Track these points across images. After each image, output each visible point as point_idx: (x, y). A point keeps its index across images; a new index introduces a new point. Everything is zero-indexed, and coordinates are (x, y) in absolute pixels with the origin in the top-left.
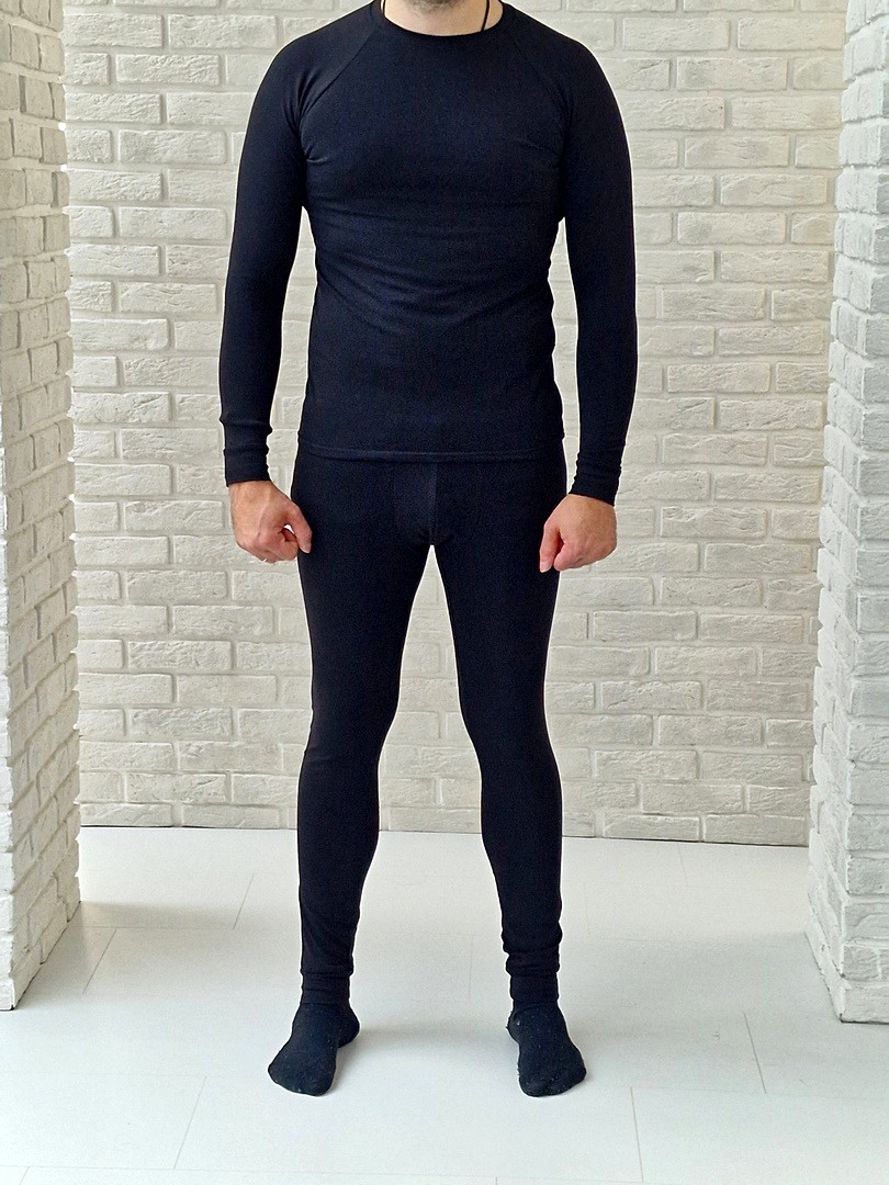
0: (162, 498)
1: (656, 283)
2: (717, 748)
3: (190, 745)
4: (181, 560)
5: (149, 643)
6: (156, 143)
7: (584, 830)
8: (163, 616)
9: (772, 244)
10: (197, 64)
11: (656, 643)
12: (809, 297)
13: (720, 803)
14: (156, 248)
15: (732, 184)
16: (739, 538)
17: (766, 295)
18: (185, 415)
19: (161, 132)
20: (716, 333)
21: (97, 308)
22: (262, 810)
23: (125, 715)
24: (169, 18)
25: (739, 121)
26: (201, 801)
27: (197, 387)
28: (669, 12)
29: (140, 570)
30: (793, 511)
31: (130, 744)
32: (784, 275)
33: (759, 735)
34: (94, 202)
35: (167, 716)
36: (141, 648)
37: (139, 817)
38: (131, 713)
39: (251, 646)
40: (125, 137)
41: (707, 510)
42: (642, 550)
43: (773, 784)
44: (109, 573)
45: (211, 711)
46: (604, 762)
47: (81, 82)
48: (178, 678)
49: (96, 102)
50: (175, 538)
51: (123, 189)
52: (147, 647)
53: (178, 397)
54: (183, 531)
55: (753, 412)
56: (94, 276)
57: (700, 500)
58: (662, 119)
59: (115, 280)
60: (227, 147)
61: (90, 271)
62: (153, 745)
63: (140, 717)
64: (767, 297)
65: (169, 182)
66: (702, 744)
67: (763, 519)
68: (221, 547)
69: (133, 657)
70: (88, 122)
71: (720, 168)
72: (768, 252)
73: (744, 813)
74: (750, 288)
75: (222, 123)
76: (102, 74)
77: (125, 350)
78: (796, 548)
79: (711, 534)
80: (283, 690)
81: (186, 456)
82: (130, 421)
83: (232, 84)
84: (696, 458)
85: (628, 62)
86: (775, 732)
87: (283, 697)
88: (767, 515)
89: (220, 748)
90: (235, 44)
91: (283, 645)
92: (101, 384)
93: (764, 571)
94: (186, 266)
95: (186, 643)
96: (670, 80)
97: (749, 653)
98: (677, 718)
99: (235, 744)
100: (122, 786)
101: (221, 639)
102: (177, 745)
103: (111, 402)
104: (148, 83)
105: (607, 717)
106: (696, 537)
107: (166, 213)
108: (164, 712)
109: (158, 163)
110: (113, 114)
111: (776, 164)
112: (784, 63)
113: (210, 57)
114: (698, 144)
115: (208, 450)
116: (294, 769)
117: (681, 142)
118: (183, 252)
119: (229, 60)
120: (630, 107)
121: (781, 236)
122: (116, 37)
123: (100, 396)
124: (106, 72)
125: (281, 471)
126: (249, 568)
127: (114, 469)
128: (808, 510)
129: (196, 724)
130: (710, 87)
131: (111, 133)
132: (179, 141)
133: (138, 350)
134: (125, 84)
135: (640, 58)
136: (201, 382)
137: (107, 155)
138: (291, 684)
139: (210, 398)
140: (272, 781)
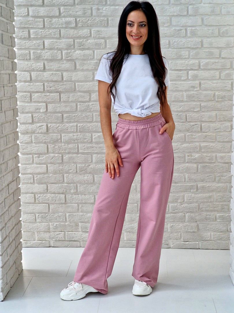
0: (45, 154)
1: (183, 91)
2: (203, 222)
3: (54, 224)
4: (50, 171)
5: (42, 195)
6: (42, 54)
7: (166, 246)
8: (46, 187)
9: (216, 80)
10: (53, 32)
11: (185, 193)
12: (226, 94)
13: (204, 238)
14: (42, 83)
15: (204, 63)
16: (208, 162)
17: (214, 94)
18: (51, 130)
19: (43, 51)
20: (200, 105)
21: (26, 101)
22: (75, 242)
23: (35, 215)
24: (46, 19)
25: (205, 45)
26: (57, 239)
27: (54, 122)
28: (185, 15)
29: (39, 174)
30: (223, 155)
31: (37, 224)
32: (219, 88)
33: (215, 218)
34: (25, 71)
35: (47, 216)
36: (40, 197)
37: (39, 245)
38: (37, 215)
39: (71, 195)
40: (34, 53)
41: (199, 155)
42: (181, 166)
43: (219, 232)
44: (30, 175)
45: (60, 214)
46: (171, 227)
47: (21, 38)
48: (50, 205)
49: (25, 43)
50: (49, 165)
51: (33, 67)
52: (41, 196)
53: (49, 125)
54: (51, 163)
55: (211, 127)
57: (197, 152)
58: (183, 45)
59: (31, 93)
60: (62, 55)
61: (24, 90)
62: (43, 224)
63: (40, 216)
64: (214, 95)
65: (46, 65)
66: (199, 221)
67: (214, 157)
68: (62, 167)
69: (37, 199)
70: (23, 49)
71: (200, 59)
72: (214, 82)
73: (211, 240)
74: (209, 92)
75: (61, 48)
76: (27, 36)
77: (34, 112)
78: (224, 165)
79: (201, 161)
80: (80, 208)
81: (52, 142)
82: (36, 132)
83: (63, 37)
84: (195, 140)
85: (174, 29)
86: (219, 218)
87: (80, 210)
88: (216, 156)
89: (62, 225)
90: (64, 26)
91: (80, 195)
92: (28, 122)
93: (215, 172)
94: (51, 88)
95: (52, 195)
96: (186, 34)
97: (212, 195)
98: (192, 214)
99: (67, 224)
100: (35, 236)
101: (62, 193)
102: (50, 224)
103: (30, 127)
104: (40, 37)
105: (172, 214)
106: (196, 162)
107: (45, 74)
108: (47, 214)
109: (43, 60)
110: (30, 46)
111: (216, 57)
112: (218, 29)
113: (57, 30)
114: (194, 52)
115: (58, 140)
116: (83, 230)
117: (189, 51)
118: (50, 84)
119: (62, 31)
120: (175, 42)
121: (218, 77)
122: (31, 25)
123: (27, 125)
124: (28, 35)
125: (78, 145)
126: (69, 173)
127: (32, 146)
128: (228, 154)
129: (55, 218)
130: (197, 36)
131: (29, 52)
132: (48, 53)
133: (38, 112)
134: (33, 38)
135: (177, 28)
136: (56, 121)
137: (29, 58)
138: (82, 206)
139: (58, 125)
140: (78, 234)
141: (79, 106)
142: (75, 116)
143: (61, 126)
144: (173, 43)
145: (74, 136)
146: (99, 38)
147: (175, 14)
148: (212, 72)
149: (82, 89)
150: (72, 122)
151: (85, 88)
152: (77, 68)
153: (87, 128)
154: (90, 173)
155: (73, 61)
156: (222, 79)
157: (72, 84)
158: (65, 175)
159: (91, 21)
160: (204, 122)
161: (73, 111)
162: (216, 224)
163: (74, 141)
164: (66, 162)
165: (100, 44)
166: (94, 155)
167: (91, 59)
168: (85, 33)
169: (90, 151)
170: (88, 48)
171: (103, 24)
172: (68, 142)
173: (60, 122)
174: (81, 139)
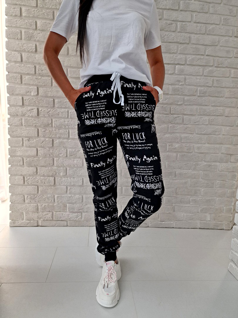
0: (35, 137)
1: (169, 84)
2: (178, 205)
3: (42, 205)
4: (40, 155)
5: (31, 177)
6: (34, 34)
8: (35, 170)
9: (199, 76)
10: (46, 12)
12: (207, 90)
13: (178, 218)
14: (34, 66)
15: (190, 58)
16: (186, 152)
17: (197, 89)
18: (42, 114)
19: (35, 32)
20: (184, 99)
21: (16, 82)
22: (62, 222)
23: (24, 197)
25: (193, 41)
26: (45, 219)
27: (45, 107)
28: (176, 10)
29: (29, 157)
30: (200, 146)
31: (26, 205)
32: (202, 84)
33: (188, 201)
34: (15, 51)
35: (36, 197)
36: (29, 179)
37: (28, 224)
38: (26, 196)
39: (60, 178)
40: (25, 32)
41: (179, 145)
43: (191, 213)
44: (20, 158)
45: (48, 196)
48: (39, 187)
49: (16, 21)
50: (39, 149)
51: (25, 47)
53: (40, 109)
54: (41, 147)
55: (192, 120)
56: (16, 73)
57: (177, 142)
58: (173, 39)
59: (22, 74)
61: (15, 71)
62: (32, 205)
63: (29, 197)
65: (37, 47)
66: (175, 204)
67: (192, 147)
68: (52, 151)
69: (27, 181)
70: (14, 27)
71: (187, 54)
72: (198, 78)
73: (184, 221)
74: (192, 87)
76: (18, 13)
77: (25, 95)
78: (200, 155)
79: (180, 151)
80: (68, 190)
81: (42, 126)
82: (26, 115)
84: (177, 131)
85: (165, 23)
86: (192, 201)
87: (68, 192)
88: (194, 146)
89: (51, 205)
91: (69, 178)
92: (18, 104)
93: (192, 160)
94: (43, 72)
95: (42, 177)
96: (176, 29)
97: (187, 181)
99: (55, 204)
100: (23, 216)
101: (52, 177)
102: (39, 204)
103: (21, 110)
106: (176, 151)
107: (37, 56)
108: (35, 196)
109: (35, 41)
110: (21, 25)
111: (201, 54)
112: (205, 26)
113: (50, 11)
114: (182, 47)
115: (48, 125)
116: (71, 211)
117: (178, 46)
118: (42, 67)
120: (165, 35)
121: (201, 74)
122: (23, 2)
123: (17, 108)
124: (20, 12)
125: (69, 131)
126: (59, 157)
127: (21, 129)
128: (204, 145)
129: (44, 199)
130: (186, 32)
131: (21, 31)
132: (41, 34)
133: (28, 95)
134: (25, 17)
135: (169, 22)
136: (47, 106)
137: (20, 37)
138: (70, 189)
139: (49, 110)
140: (65, 214)
142: (66, 102)
143: (52, 111)
144: (164, 36)
145: (65, 121)
147: (168, 7)
148: (197, 68)
150: (63, 108)
151: (77, 74)
152: (70, 53)
154: (79, 158)
156: (205, 76)
160: (186, 115)
162: (189, 206)
163: (65, 126)
164: (57, 147)
172: (59, 127)
173: (51, 107)
174: (71, 125)
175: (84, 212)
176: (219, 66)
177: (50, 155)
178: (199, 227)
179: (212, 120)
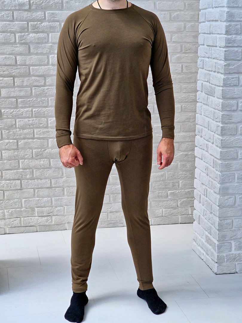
3: (9, 211)
4: (5, 158)
8: (1, 174)
10: (6, 14)
13: (157, 214)
18: (5, 116)
22: (31, 227)
26: (13, 226)
27: (8, 107)
33: (166, 195)
35: (2, 203)
39: (26, 181)
43: (170, 208)
45: (15, 200)
48: (5, 192)
50: (3, 151)
53: (3, 111)
54: (6, 150)
60: (15, 38)
68: (17, 153)
73: (162, 216)
75: (14, 31)
80: (36, 192)
81: (6, 128)
83: (17, 20)
86: (170, 194)
87: (36, 195)
89: (18, 211)
90: (17, 8)
91: (36, 180)
94: (4, 73)
95: (7, 181)
97: (164, 174)
99: (22, 209)
102: (5, 211)
112: (169, 14)
113: (10, 12)
115: (12, 126)
116: (40, 215)
118: (3, 69)
119: (16, 13)
125: (33, 130)
126: (25, 159)
129: (11, 205)
132: (1, 36)
136: (10, 106)
138: (38, 191)
139: (12, 110)
140: (34, 219)
141: (33, 91)
142: (29, 101)
143: (16, 111)
145: (29, 121)
146: (54, 21)
149: (37, 74)
150: (27, 107)
151: (40, 72)
152: (31, 51)
153: (43, 112)
154: (46, 158)
155: (27, 44)
157: (27, 67)
158: (21, 161)
159: (45, 3)
161: (28, 95)
162: (167, 201)
163: (30, 126)
164: (21, 148)
165: (55, 27)
166: (50, 140)
167: (45, 42)
168: (39, 16)
169: (45, 136)
170: (43, 31)
171: (57, 6)
172: (22, 128)
173: (14, 107)
174: (36, 124)
175: (54, 215)
176: (187, 52)
177: (15, 157)
178: (180, 221)
179: (184, 107)
